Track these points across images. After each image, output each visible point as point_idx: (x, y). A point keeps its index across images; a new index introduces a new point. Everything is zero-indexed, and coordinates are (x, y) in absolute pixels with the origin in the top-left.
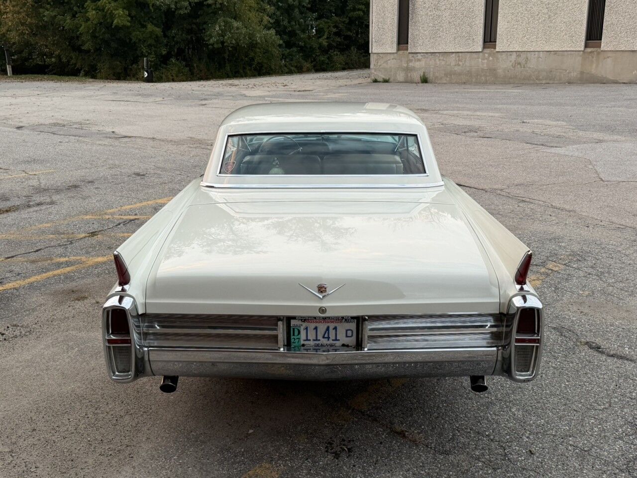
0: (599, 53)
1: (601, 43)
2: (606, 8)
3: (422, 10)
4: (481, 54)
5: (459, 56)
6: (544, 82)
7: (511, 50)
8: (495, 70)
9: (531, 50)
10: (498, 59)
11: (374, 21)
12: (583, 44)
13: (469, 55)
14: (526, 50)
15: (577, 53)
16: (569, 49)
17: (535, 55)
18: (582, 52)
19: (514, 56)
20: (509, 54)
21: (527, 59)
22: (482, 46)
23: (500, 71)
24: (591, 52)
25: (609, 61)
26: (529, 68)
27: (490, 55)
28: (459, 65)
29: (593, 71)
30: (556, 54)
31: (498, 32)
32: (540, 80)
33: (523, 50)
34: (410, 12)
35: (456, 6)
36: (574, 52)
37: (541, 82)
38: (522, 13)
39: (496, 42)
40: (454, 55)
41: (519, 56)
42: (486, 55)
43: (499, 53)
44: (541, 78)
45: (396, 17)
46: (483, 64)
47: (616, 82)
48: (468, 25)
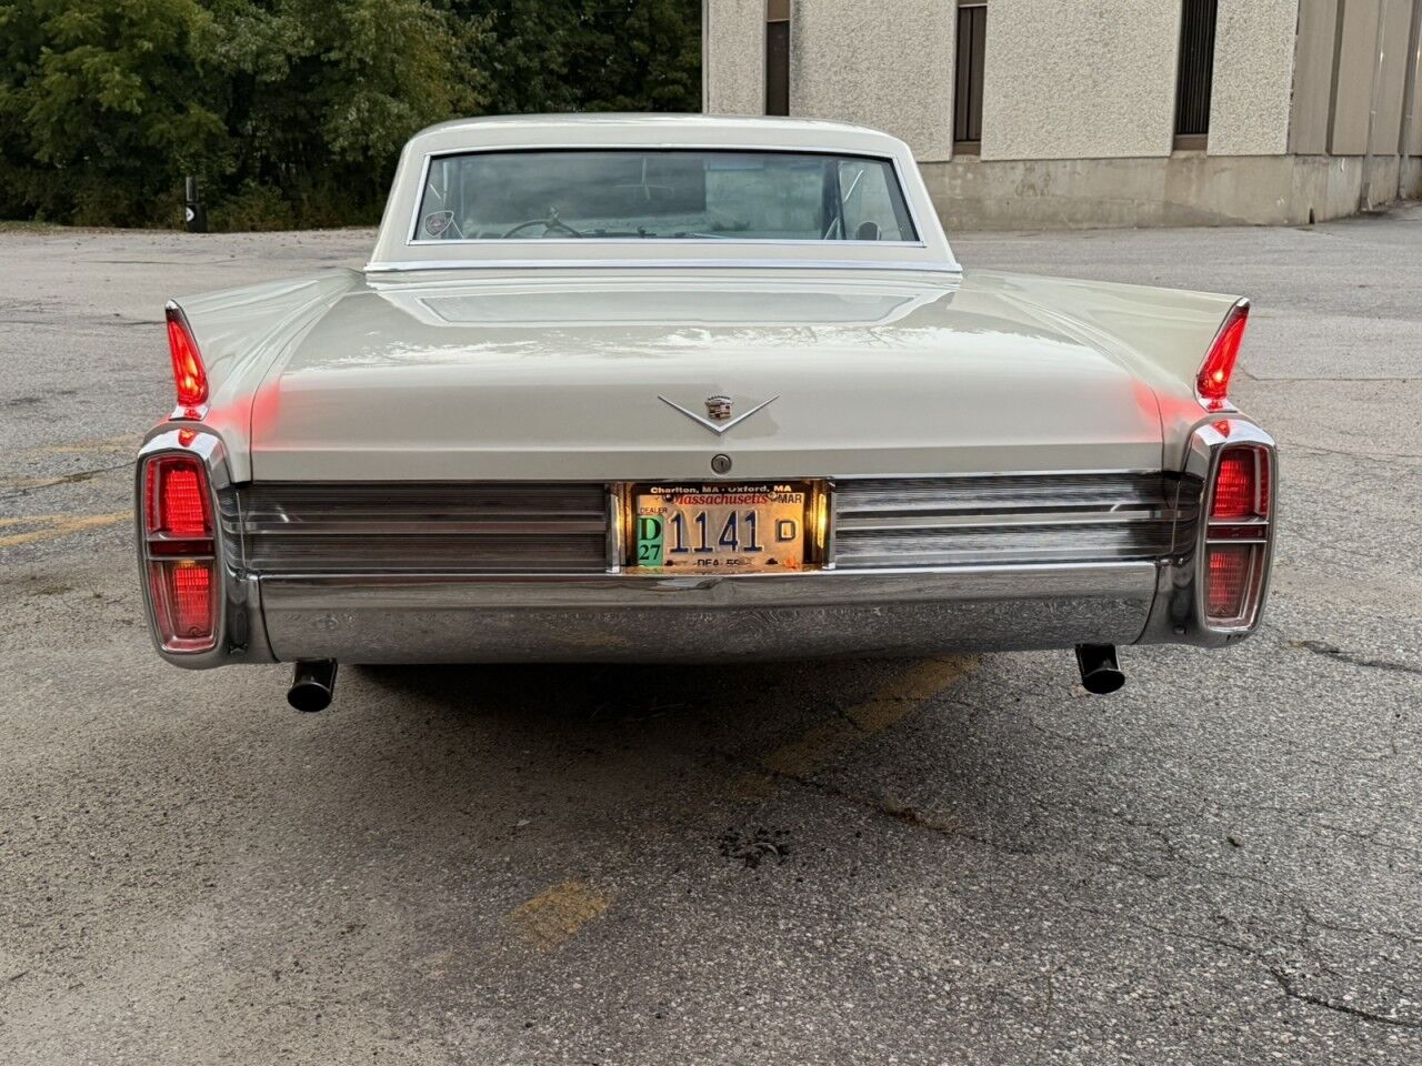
0: (1203, 161)
1: (1207, 138)
2: (1215, 64)
3: (816, 71)
4: (948, 167)
6: (1085, 225)
7: (1013, 157)
8: (979, 201)
9: (1057, 157)
10: (984, 176)
11: (712, 95)
12: (1169, 142)
14: (1047, 157)
15: (1155, 161)
16: (1138, 154)
17: (1065, 167)
18: (1166, 160)
19: (1019, 172)
20: (1008, 165)
21: (1048, 175)
22: (950, 150)
23: (991, 205)
24: (1186, 160)
25: (1226, 177)
26: (1053, 196)
27: (968, 168)
29: (1192, 201)
30: (1111, 163)
31: (984, 119)
32: (1077, 222)
33: (1040, 157)
34: (791, 75)
35: (893, 62)
36: (1150, 160)
37: (1080, 226)
38: (1035, 77)
39: (979, 140)
41: (1030, 170)
42: (960, 169)
43: (988, 164)
44: (1079, 216)
45: (760, 86)
46: (953, 188)
47: (1241, 224)
48: (919, 103)
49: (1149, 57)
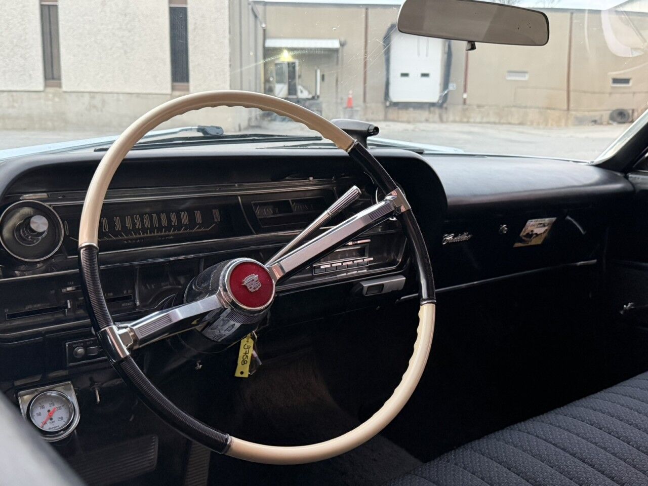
1: (189, 84)
4: (43, 94)
5: (12, 96)
7: (82, 90)
8: (64, 114)
9: (108, 91)
10: (66, 101)
12: (169, 86)
13: (26, 94)
14: (102, 91)
15: (163, 96)
16: (153, 92)
17: (113, 97)
18: (169, 96)
19: (87, 96)
20: (79, 94)
21: (104, 102)
22: (43, 84)
23: (71, 116)
26: (108, 112)
27: (55, 95)
28: (13, 107)
30: (139, 97)
31: (62, 67)
33: (98, 91)
36: (160, 95)
38: (91, 46)
39: (60, 79)
40: (5, 94)
41: (93, 98)
42: (51, 96)
43: (67, 94)
46: (47, 106)
48: (21, 56)
49: (155, 40)
